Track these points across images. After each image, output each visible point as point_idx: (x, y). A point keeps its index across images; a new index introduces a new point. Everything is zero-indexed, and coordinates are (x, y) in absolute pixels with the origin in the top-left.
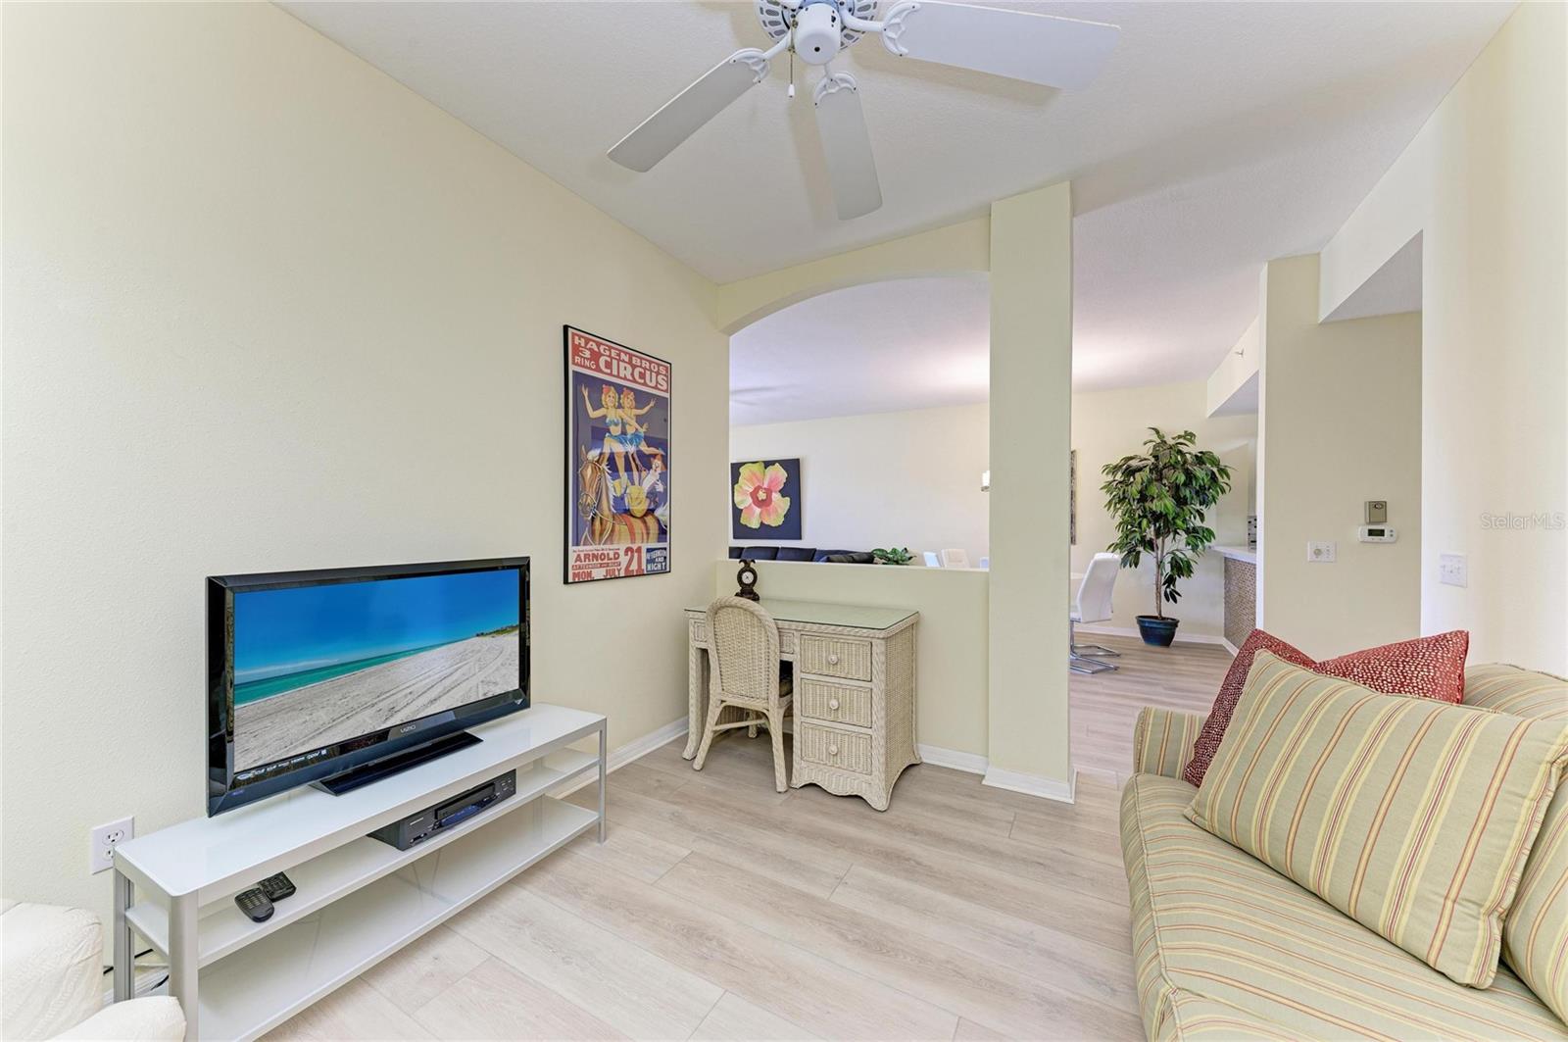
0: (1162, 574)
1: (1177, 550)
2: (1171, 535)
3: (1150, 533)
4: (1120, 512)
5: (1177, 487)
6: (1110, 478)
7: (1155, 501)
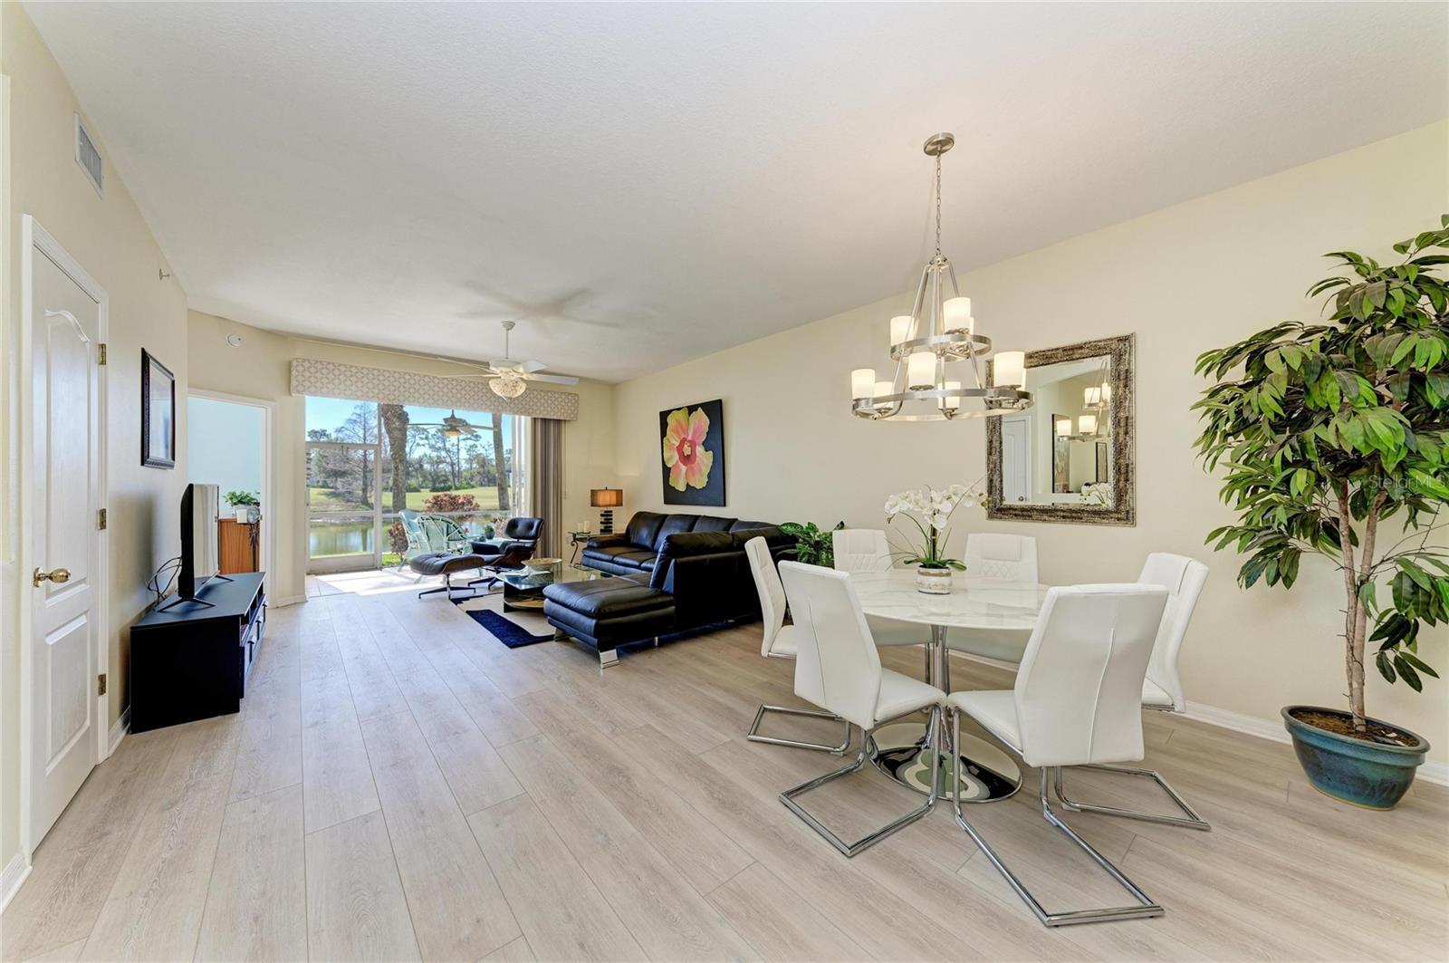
0: (1367, 613)
1: (1418, 555)
2: (1404, 511)
3: (1329, 504)
4: (1226, 456)
5: (1418, 380)
6: (1212, 381)
7: (1334, 421)
